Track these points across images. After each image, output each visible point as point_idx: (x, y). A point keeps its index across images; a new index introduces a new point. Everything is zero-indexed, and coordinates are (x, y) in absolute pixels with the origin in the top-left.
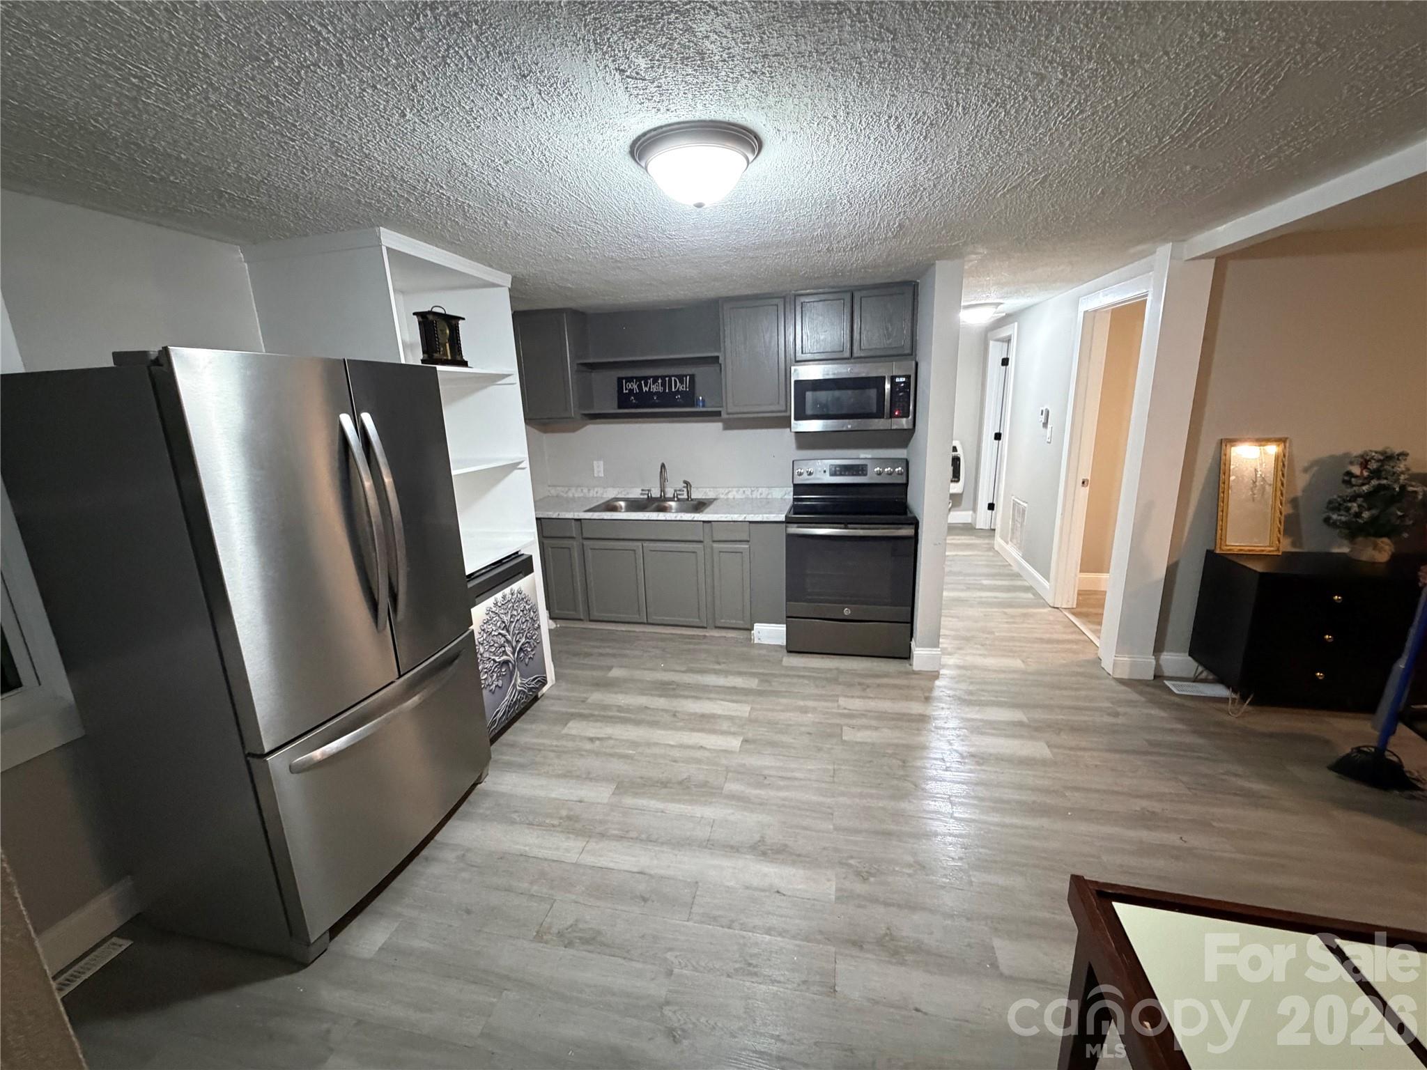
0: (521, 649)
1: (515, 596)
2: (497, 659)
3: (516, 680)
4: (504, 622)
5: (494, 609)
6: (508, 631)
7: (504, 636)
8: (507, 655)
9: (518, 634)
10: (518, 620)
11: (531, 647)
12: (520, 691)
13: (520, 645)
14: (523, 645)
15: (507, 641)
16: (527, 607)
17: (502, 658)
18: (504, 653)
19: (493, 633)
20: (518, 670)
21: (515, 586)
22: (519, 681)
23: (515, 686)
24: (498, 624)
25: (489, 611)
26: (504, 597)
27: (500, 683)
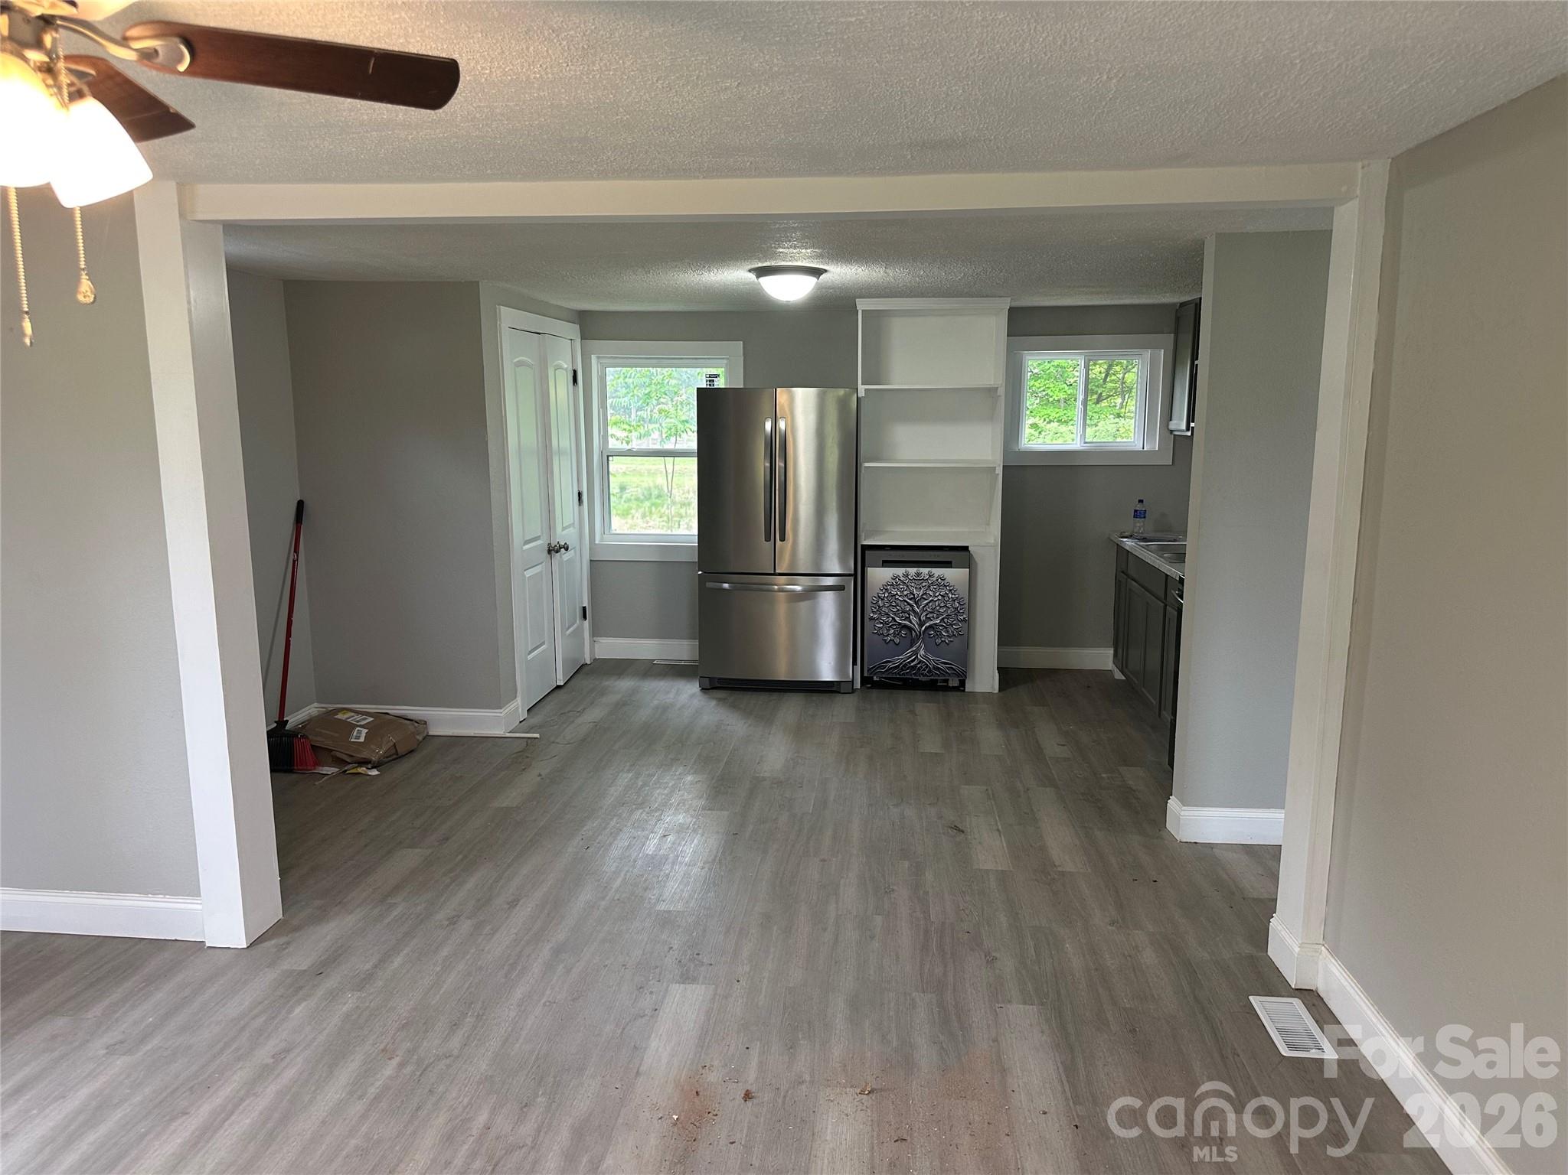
0: (930, 627)
1: (934, 579)
2: (897, 619)
3: (918, 649)
4: (914, 595)
5: (902, 579)
6: (916, 603)
7: (911, 606)
8: (911, 622)
9: (931, 612)
10: (932, 600)
11: (947, 632)
12: (920, 662)
13: (932, 623)
14: (936, 624)
15: (914, 611)
16: (950, 595)
17: (904, 622)
18: (908, 619)
19: (897, 597)
20: (923, 641)
21: (937, 572)
22: (922, 652)
23: (916, 653)
24: (905, 593)
25: (895, 577)
26: (918, 574)
27: (897, 640)
